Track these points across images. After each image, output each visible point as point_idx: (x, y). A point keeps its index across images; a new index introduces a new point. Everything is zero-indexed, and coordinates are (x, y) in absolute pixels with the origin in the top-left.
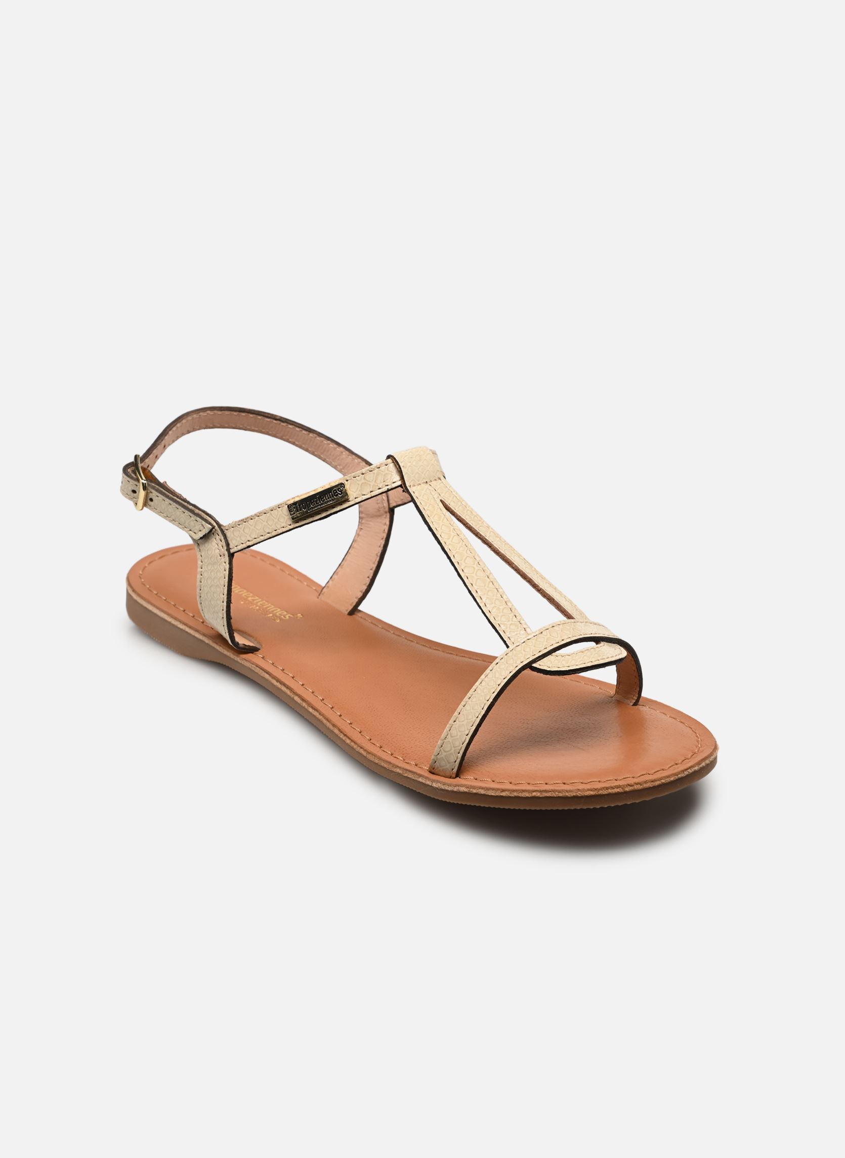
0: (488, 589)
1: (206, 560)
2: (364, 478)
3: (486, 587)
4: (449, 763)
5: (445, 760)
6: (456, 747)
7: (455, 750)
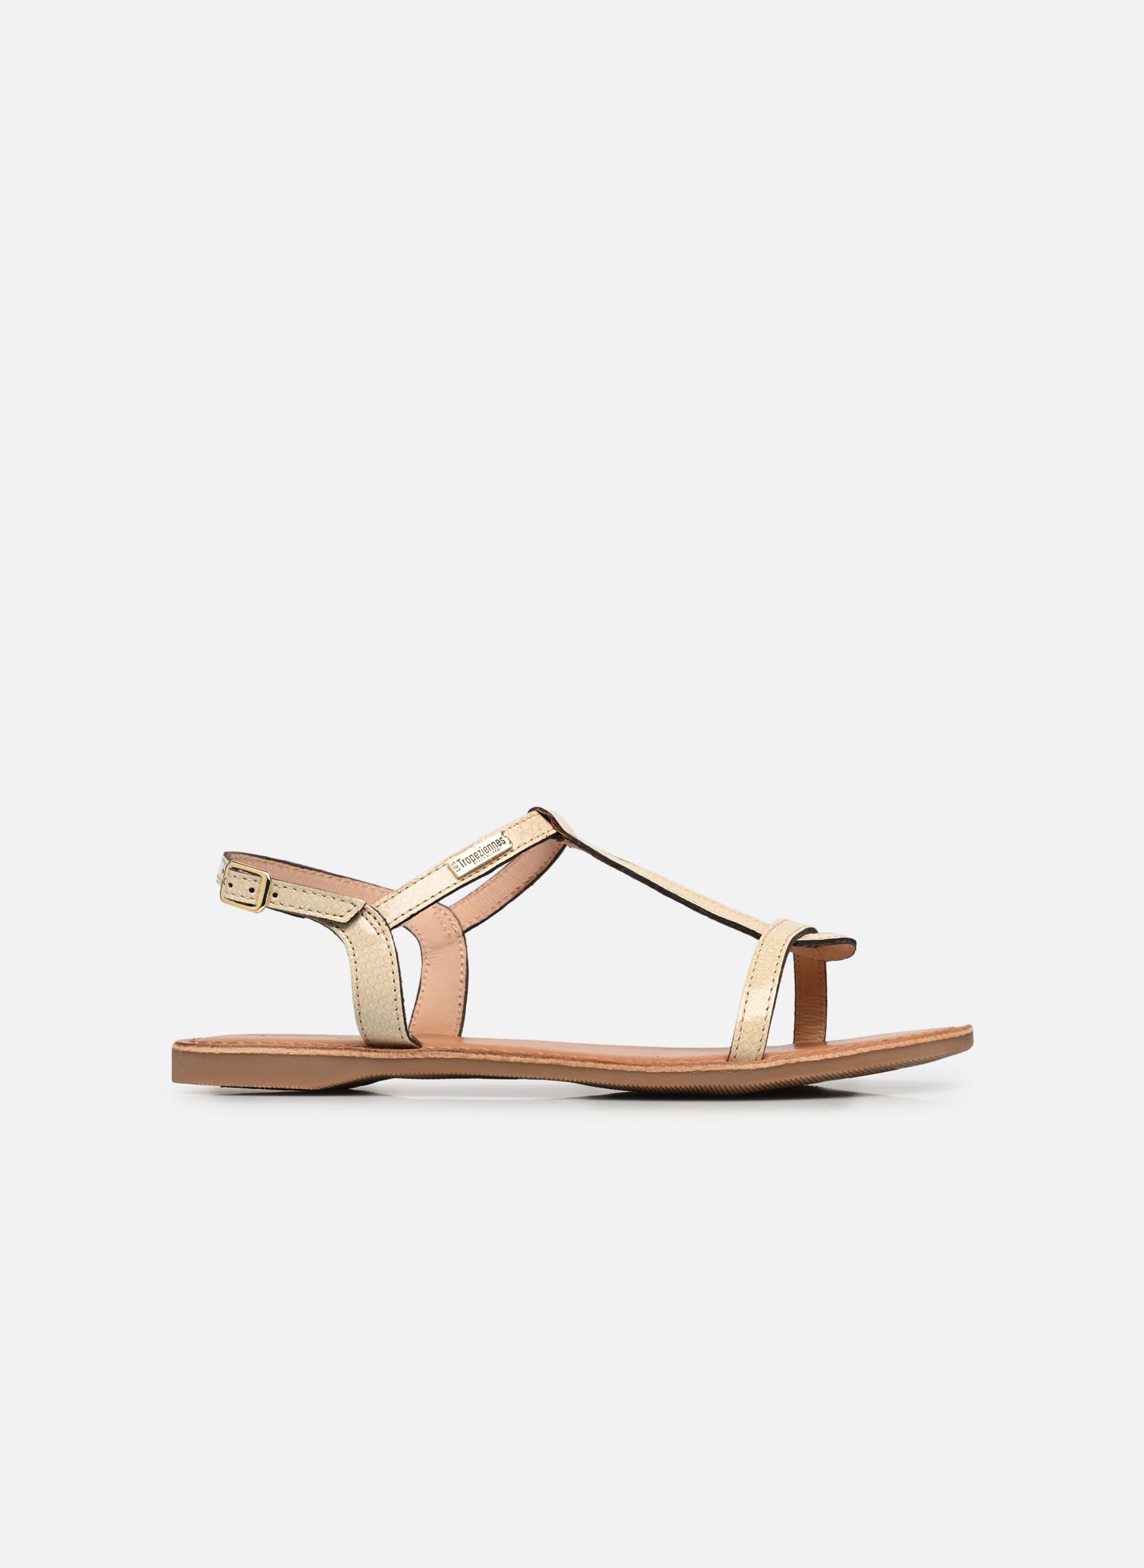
1: (359, 945)
4: (754, 1044)
5: (749, 1042)
6: (759, 1024)
7: (758, 1028)
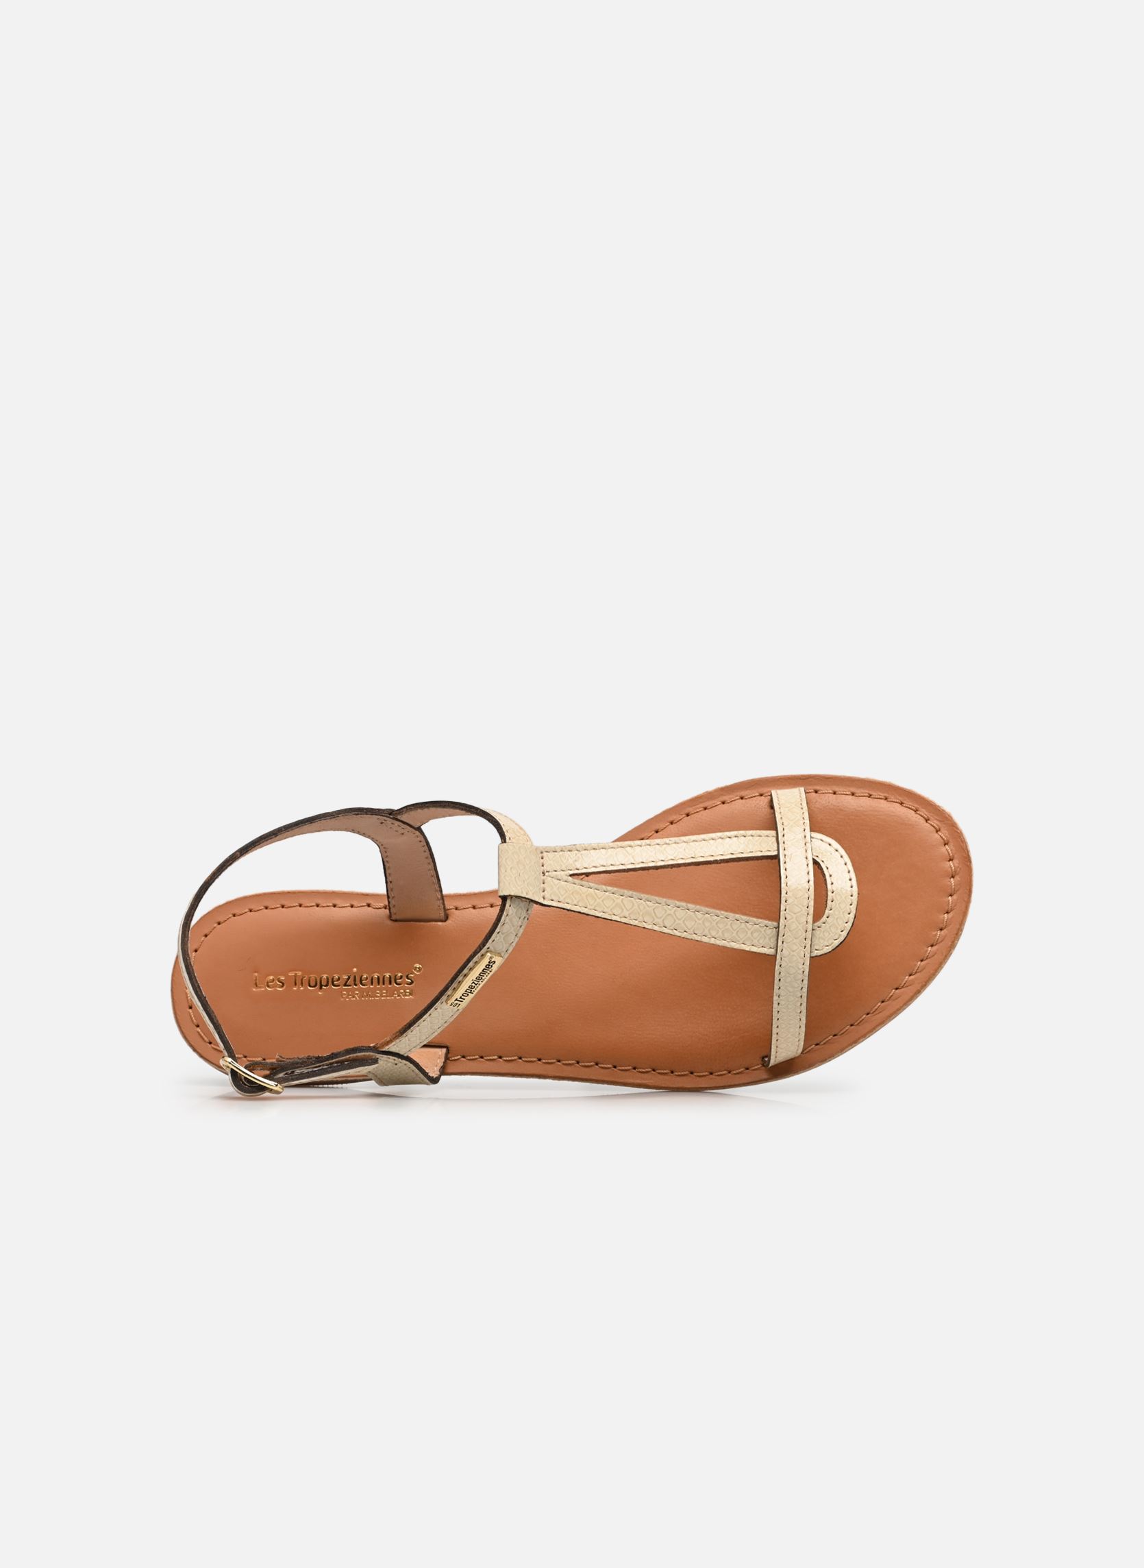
0: (701, 922)
2: (503, 934)
3: (698, 921)
